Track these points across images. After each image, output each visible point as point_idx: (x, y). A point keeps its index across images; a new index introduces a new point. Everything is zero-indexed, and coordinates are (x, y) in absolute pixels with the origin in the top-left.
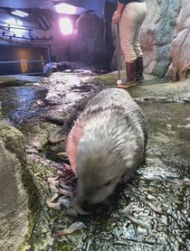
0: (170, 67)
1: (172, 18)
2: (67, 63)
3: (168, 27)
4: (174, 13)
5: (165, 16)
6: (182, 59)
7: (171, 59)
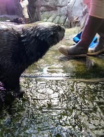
0: (67, 20)
6: (73, 16)
7: (67, 15)
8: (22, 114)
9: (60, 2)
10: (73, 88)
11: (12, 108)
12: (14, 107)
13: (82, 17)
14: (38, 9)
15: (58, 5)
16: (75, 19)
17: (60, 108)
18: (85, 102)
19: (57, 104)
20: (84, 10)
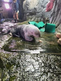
0: (42, 19)
1: (41, 4)
2: (9, 19)
3: (40, 7)
4: (42, 3)
5: (39, 3)
6: (45, 17)
7: (42, 17)
8: (16, 75)
9: (38, 10)
10: (48, 58)
11: (10, 71)
12: (11, 71)
13: (51, 17)
14: (26, 15)
15: (37, 12)
16: (46, 19)
17: (40, 71)
18: (56, 68)
19: (38, 69)
20: (51, 14)
